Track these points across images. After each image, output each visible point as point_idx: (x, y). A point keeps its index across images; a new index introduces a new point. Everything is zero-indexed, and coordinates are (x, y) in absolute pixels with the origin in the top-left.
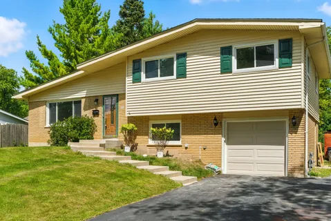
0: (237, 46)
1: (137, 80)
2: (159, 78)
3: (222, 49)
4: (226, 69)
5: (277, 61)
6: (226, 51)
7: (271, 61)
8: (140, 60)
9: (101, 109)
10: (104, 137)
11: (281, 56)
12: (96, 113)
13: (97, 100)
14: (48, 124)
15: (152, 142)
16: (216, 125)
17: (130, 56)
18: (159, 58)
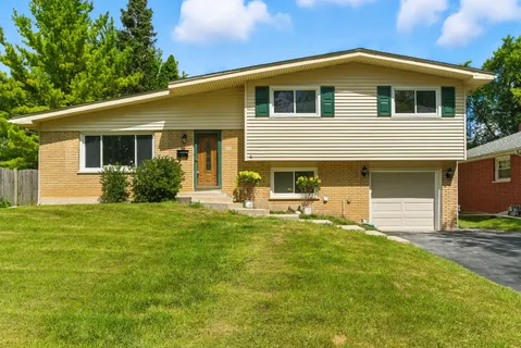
0: (396, 87)
1: (262, 113)
2: (295, 114)
3: (380, 88)
4: (383, 111)
5: (439, 108)
6: (384, 92)
7: (433, 108)
8: (267, 89)
9: (191, 149)
10: (196, 190)
11: (444, 104)
12: (183, 155)
13: (185, 136)
14: (83, 169)
15: (274, 196)
16: (364, 174)
17: (250, 81)
18: (294, 88)
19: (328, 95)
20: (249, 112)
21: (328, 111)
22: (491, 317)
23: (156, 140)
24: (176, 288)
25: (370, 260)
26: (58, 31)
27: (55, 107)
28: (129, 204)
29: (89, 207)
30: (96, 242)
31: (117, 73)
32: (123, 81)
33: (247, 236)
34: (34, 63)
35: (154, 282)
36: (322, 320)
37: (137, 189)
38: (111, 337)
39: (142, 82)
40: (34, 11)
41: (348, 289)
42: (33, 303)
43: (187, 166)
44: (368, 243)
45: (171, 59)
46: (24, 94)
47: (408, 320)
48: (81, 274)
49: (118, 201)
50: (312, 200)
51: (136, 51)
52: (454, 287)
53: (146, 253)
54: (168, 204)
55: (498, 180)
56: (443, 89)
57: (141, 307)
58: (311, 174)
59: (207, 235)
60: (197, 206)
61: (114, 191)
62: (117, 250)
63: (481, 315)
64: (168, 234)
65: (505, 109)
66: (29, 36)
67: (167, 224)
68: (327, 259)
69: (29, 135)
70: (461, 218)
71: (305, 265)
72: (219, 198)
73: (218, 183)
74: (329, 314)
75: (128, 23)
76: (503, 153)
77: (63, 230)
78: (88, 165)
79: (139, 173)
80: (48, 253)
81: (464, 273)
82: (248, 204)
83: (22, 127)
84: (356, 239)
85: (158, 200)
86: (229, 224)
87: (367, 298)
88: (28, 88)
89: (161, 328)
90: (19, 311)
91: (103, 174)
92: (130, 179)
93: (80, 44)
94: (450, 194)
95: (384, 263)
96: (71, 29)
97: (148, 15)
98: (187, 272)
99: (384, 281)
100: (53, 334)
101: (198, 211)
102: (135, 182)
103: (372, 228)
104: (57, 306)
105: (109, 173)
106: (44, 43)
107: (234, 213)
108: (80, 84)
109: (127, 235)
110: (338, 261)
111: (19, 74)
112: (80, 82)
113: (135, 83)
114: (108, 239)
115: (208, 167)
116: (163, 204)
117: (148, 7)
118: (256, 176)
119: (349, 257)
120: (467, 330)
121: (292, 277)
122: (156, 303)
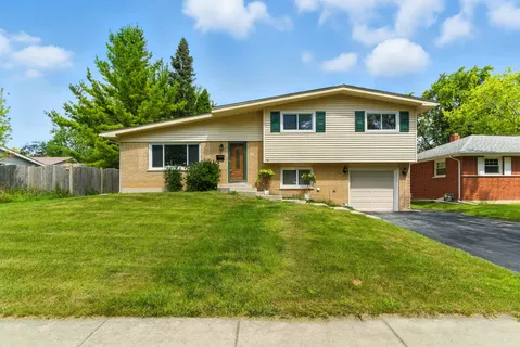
0: (368, 111)
1: (275, 129)
2: (298, 131)
3: (356, 112)
4: (359, 128)
5: (398, 126)
6: (359, 115)
7: (393, 126)
8: (278, 113)
9: (226, 155)
10: (230, 182)
11: (401, 123)
12: (220, 158)
13: (222, 146)
14: (151, 168)
15: (282, 186)
16: (345, 172)
17: (267, 107)
18: (297, 112)
19: (321, 117)
20: (267, 128)
21: (321, 128)
22: (455, 268)
23: (201, 148)
24: (237, 249)
25: (362, 230)
26: (128, 72)
27: (127, 125)
28: (183, 193)
29: (159, 195)
30: (172, 218)
31: (169, 101)
32: (174, 107)
33: (274, 214)
34: (111, 93)
35: (220, 245)
36: (342, 270)
37: (190, 181)
38: (202, 281)
39: (186, 108)
40: (110, 58)
41: (353, 249)
42: (143, 259)
43: (224, 166)
44: (356, 219)
45: (205, 92)
46: (105, 115)
47: (399, 269)
48: (169, 239)
49: (176, 190)
50: (310, 190)
51: (182, 85)
52: (423, 249)
53: (209, 225)
54: (213, 192)
55: (436, 176)
56: (401, 113)
57: (217, 261)
58: (309, 172)
59: (246, 213)
60: (234, 193)
61: (173, 183)
62: (187, 223)
63: (447, 267)
64: (218, 213)
65: (437, 126)
66: (108, 76)
67: (217, 206)
68: (333, 230)
69: (110, 144)
70: (412, 203)
71: (320, 233)
72: (246, 188)
73: (244, 178)
74: (346, 266)
75: (176, 66)
76: (441, 157)
77: (147, 210)
78: (154, 166)
79: (191, 172)
80: (141, 225)
81: (426, 240)
82: (266, 192)
83: (105, 139)
84: (347, 216)
85: (205, 190)
86: (258, 206)
87: (367, 255)
88: (108, 111)
89: (234, 275)
90: (136, 264)
91: (165, 172)
92: (184, 175)
93: (144, 80)
94: (404, 185)
95: (371, 232)
96: (138, 70)
97: (190, 60)
98: (241, 238)
99: (376, 244)
100: (162, 280)
101: (235, 197)
102: (188, 177)
103: (352, 209)
104: (160, 261)
105: (170, 171)
106: (119, 79)
107: (259, 198)
108: (145, 108)
109: (192, 213)
110: (341, 231)
111: (101, 101)
112: (145, 106)
113: (182, 108)
114: (179, 216)
115: (238, 167)
116: (210, 192)
117: (190, 55)
118: (271, 172)
119: (347, 228)
120: (441, 277)
121: (313, 241)
122: (226, 259)
